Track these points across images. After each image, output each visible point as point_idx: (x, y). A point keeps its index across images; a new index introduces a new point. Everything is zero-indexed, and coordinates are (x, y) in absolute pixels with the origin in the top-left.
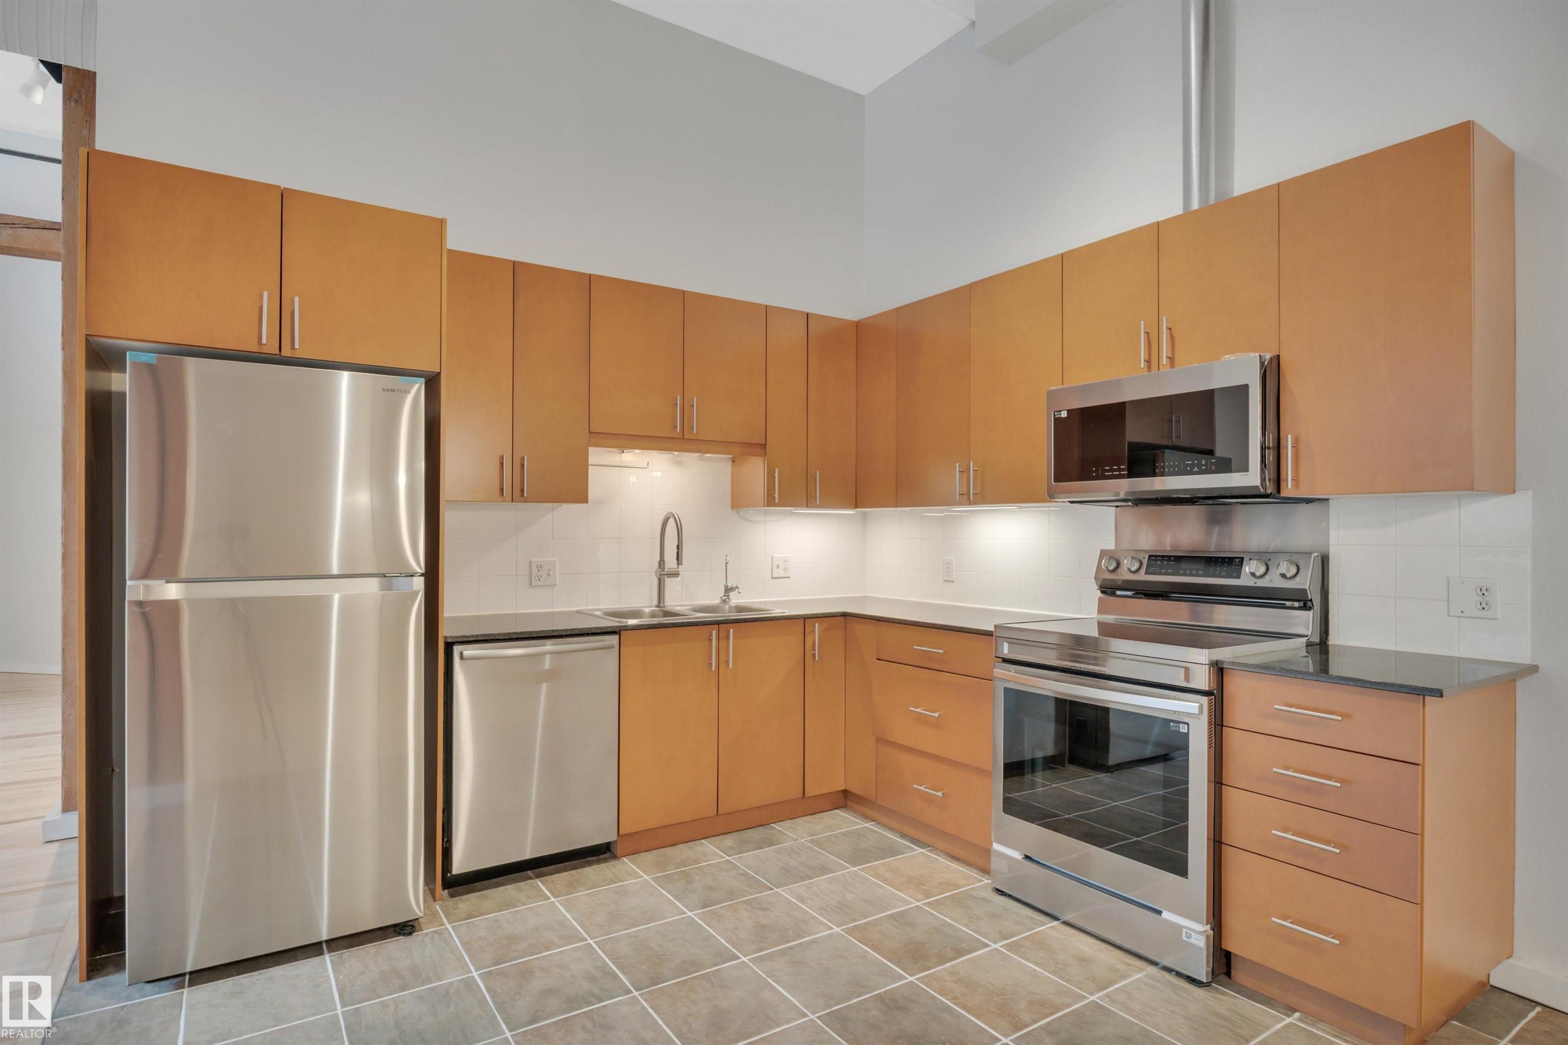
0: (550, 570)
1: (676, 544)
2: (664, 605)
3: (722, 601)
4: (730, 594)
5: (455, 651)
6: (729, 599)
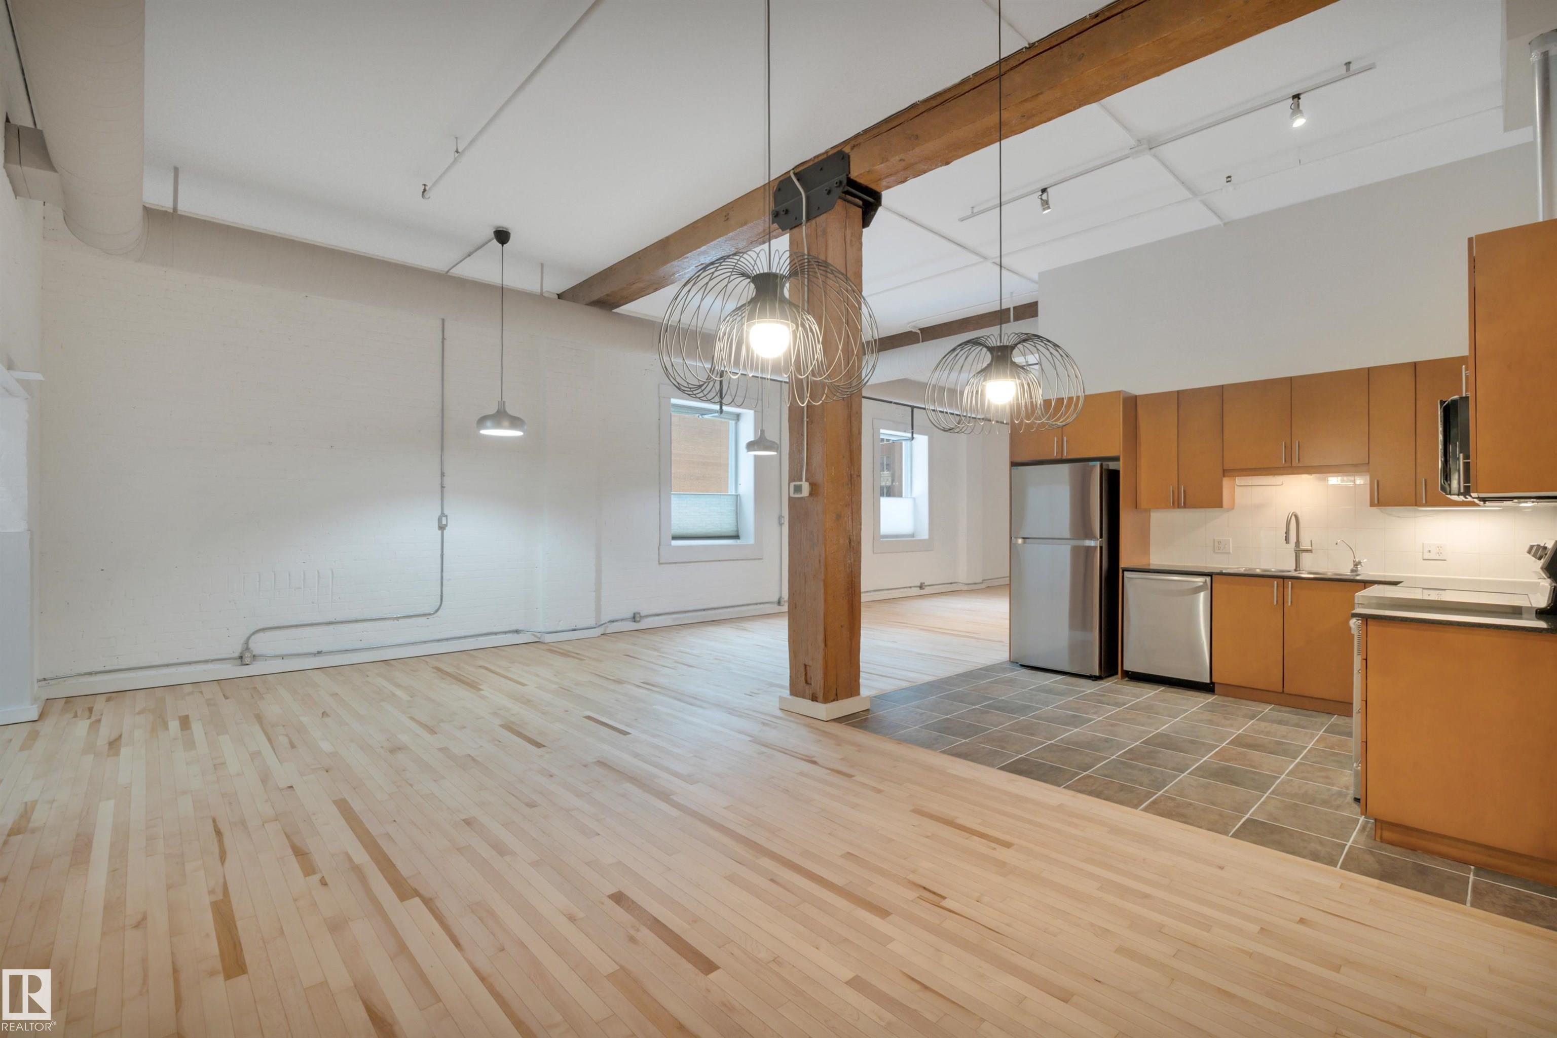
0: (1226, 545)
2: (1302, 569)
3: (1352, 571)
4: (1358, 567)
5: (1125, 573)
6: (1357, 570)
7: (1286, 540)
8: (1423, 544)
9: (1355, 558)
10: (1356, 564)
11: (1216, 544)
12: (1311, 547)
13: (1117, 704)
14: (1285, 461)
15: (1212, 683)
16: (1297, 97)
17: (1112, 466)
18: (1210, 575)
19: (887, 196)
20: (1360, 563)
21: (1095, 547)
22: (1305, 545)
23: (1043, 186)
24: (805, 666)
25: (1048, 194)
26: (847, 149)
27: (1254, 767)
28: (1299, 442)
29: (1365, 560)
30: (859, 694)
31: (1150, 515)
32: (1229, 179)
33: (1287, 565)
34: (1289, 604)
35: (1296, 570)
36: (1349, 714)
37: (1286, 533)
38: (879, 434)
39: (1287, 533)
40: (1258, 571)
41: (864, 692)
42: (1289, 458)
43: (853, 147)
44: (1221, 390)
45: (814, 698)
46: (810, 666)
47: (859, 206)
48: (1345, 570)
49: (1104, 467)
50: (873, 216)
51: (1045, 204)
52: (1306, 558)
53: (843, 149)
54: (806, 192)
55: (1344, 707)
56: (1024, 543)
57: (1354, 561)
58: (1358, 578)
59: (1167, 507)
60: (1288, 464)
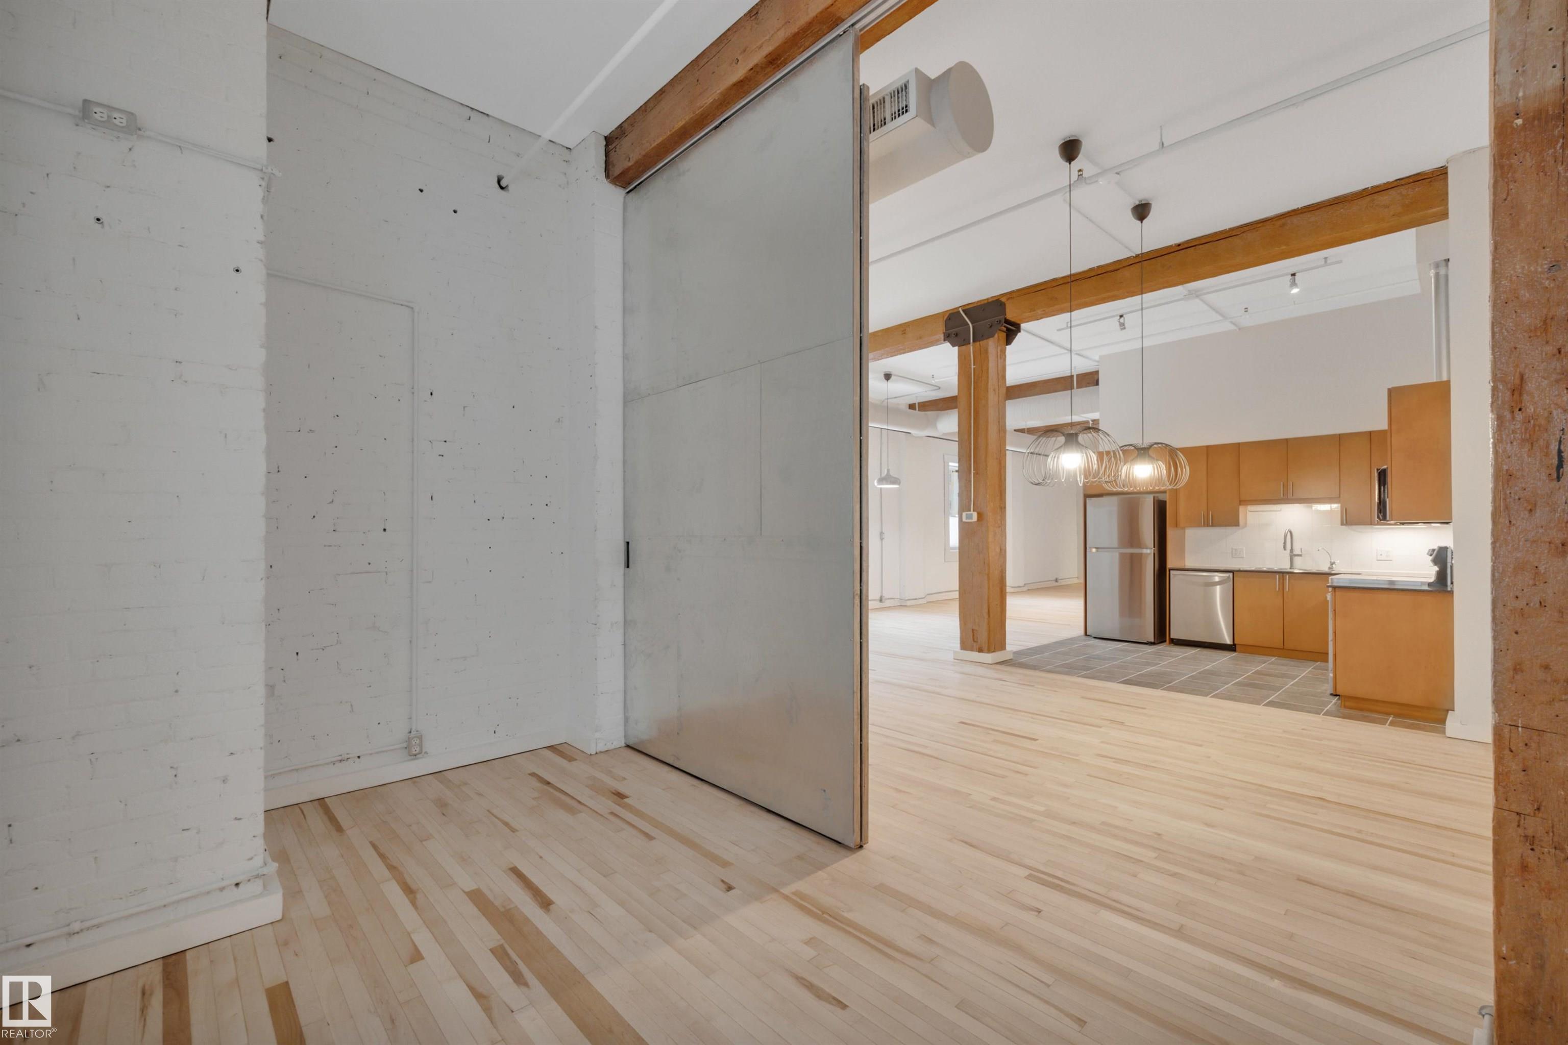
0: (1240, 551)
2: (1294, 567)
3: (1329, 568)
5: (1171, 572)
6: (1332, 568)
7: (1284, 548)
8: (1377, 550)
9: (1331, 559)
10: (1332, 564)
11: (1234, 551)
12: (1301, 552)
13: (1172, 657)
14: (1283, 495)
15: (1234, 645)
16: (1293, 275)
17: (1161, 497)
18: (1232, 572)
19: (1023, 326)
20: (1334, 563)
21: (1149, 554)
22: (1296, 551)
23: (1121, 313)
24: (973, 630)
25: (1124, 318)
26: (1003, 300)
28: (1293, 483)
29: (1338, 561)
30: (1005, 648)
31: (1185, 532)
32: (1246, 310)
33: (1285, 566)
34: (1287, 590)
35: (1291, 568)
36: (1326, 661)
38: (948, 466)
39: (1285, 543)
40: (1265, 569)
41: (1009, 647)
42: (1286, 493)
43: (1008, 299)
44: (1238, 446)
45: (980, 650)
46: (976, 630)
47: (1004, 332)
48: (1325, 569)
49: (1156, 499)
50: (1014, 338)
51: (1122, 326)
52: (1297, 560)
53: (1000, 299)
54: (972, 323)
55: (1322, 656)
56: (1097, 551)
57: (1330, 562)
58: (1333, 572)
59: (1199, 525)
60: (1285, 497)
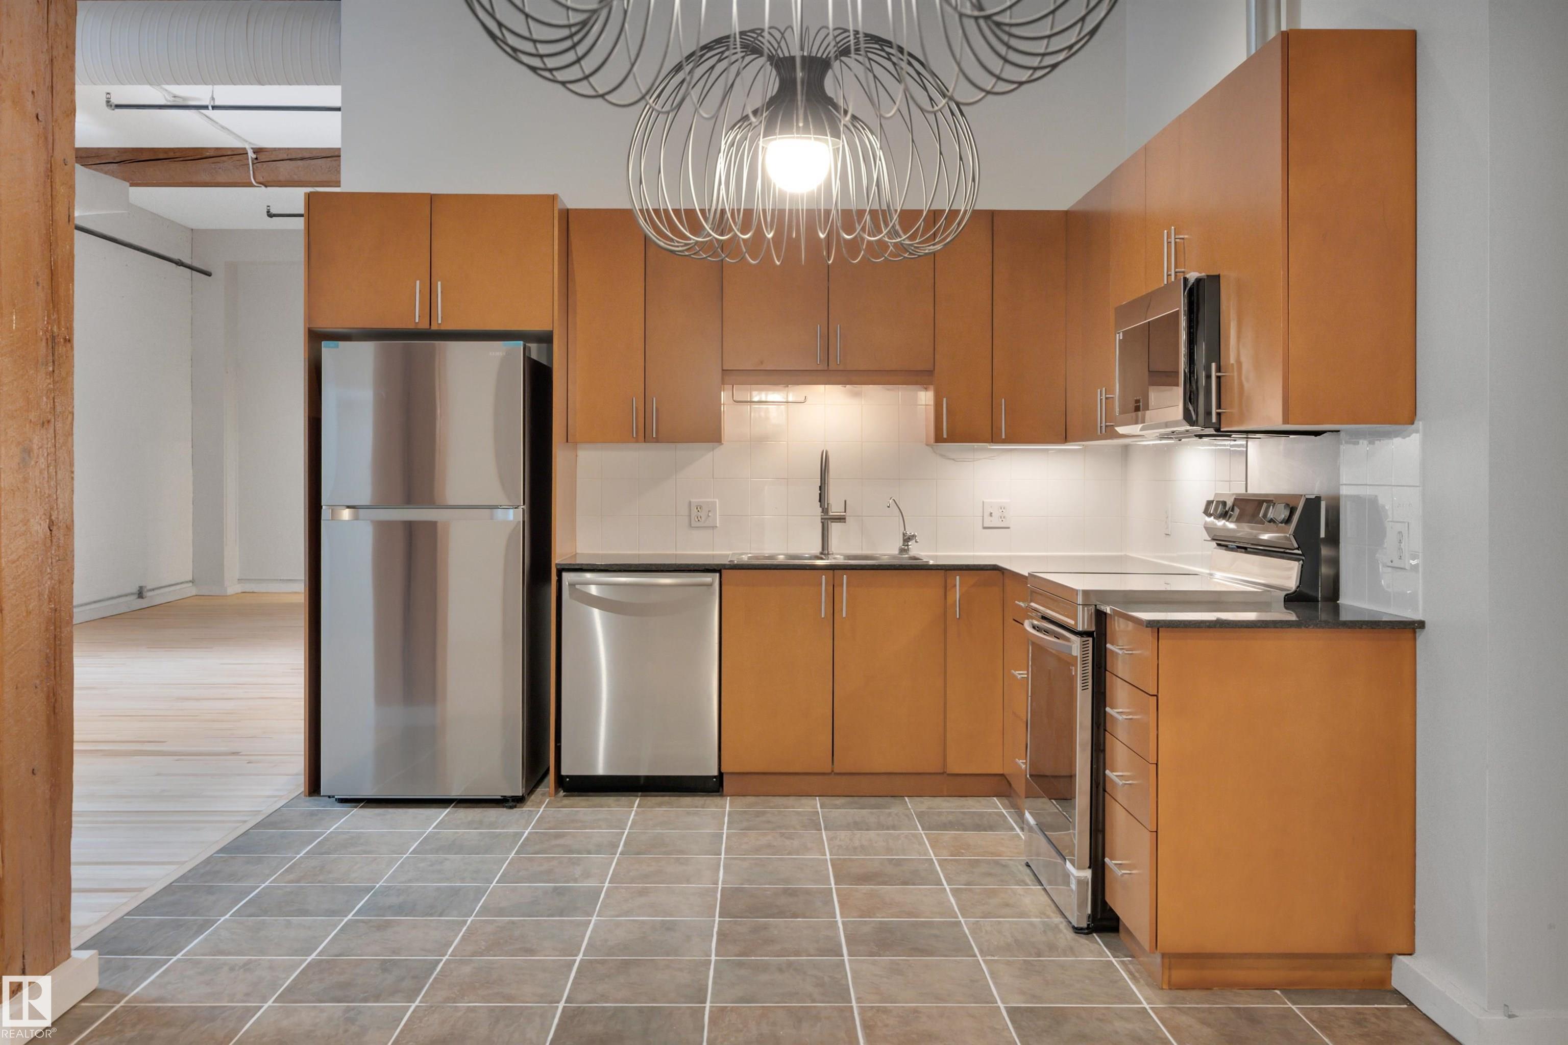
0: (709, 511)
1: (820, 485)
2: (828, 552)
3: (902, 551)
4: (910, 544)
5: (564, 577)
6: (908, 549)
8: (983, 502)
9: (905, 530)
10: (907, 539)
11: (695, 510)
12: (845, 512)
14: (819, 360)
15: (721, 774)
18: (716, 570)
20: (913, 538)
22: (836, 509)
27: (910, 914)
28: (840, 327)
29: (921, 533)
33: (808, 546)
34: (843, 614)
35: (823, 553)
37: (820, 488)
42: (826, 355)
48: (890, 549)
52: (836, 535)
56: (356, 518)
57: (904, 538)
58: (909, 562)
60: (823, 367)
